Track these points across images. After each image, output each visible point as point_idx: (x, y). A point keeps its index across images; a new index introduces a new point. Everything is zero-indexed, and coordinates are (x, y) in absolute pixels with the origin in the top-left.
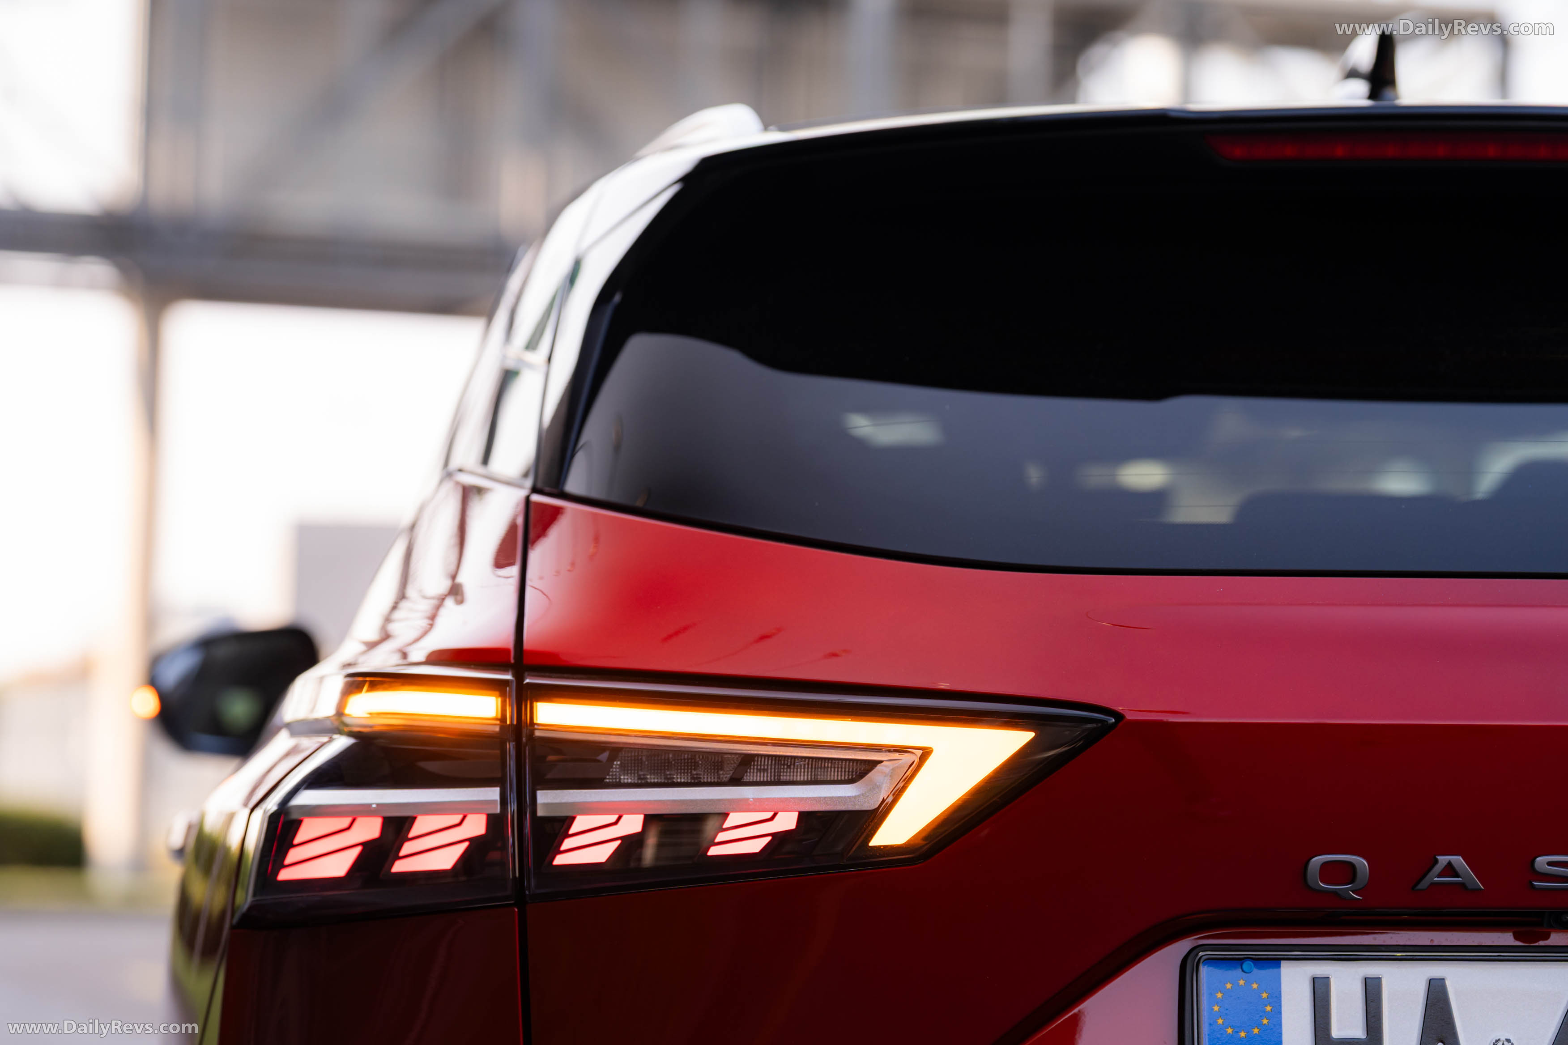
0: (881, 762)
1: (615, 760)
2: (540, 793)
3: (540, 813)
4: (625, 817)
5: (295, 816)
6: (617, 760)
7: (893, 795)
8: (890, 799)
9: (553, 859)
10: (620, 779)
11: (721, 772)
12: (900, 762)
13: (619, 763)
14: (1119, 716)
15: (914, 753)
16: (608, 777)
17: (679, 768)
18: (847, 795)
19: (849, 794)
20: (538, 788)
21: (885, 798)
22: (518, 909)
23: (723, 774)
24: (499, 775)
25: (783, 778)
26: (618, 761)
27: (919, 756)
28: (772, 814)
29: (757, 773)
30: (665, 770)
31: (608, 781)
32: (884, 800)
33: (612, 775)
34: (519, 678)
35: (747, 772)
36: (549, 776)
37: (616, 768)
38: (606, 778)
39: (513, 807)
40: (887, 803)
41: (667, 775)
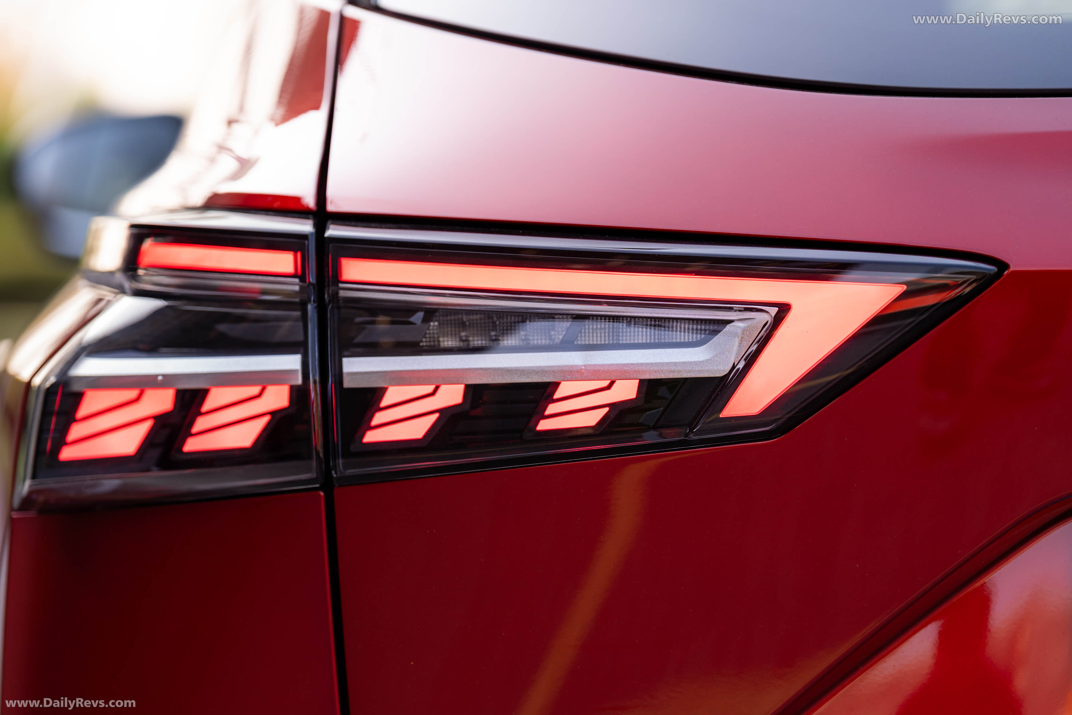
0: (731, 322)
1: (432, 321)
2: (345, 360)
3: (347, 383)
4: (443, 388)
5: (76, 388)
6: (434, 319)
7: (745, 360)
8: (741, 366)
9: (363, 435)
10: (439, 341)
11: (552, 333)
12: (754, 321)
13: (436, 323)
14: (1002, 265)
15: (767, 312)
16: (424, 340)
17: (505, 328)
18: (692, 360)
19: (695, 359)
20: (346, 353)
21: (736, 364)
22: (325, 493)
23: (554, 334)
24: (301, 338)
25: (623, 340)
26: (436, 321)
27: (773, 315)
28: (608, 382)
29: (593, 333)
30: (489, 330)
31: (425, 344)
32: (734, 367)
33: (430, 338)
34: (320, 228)
35: (581, 332)
36: (356, 341)
37: (433, 329)
38: (422, 341)
39: (314, 376)
40: (738, 369)
41: (492, 336)
